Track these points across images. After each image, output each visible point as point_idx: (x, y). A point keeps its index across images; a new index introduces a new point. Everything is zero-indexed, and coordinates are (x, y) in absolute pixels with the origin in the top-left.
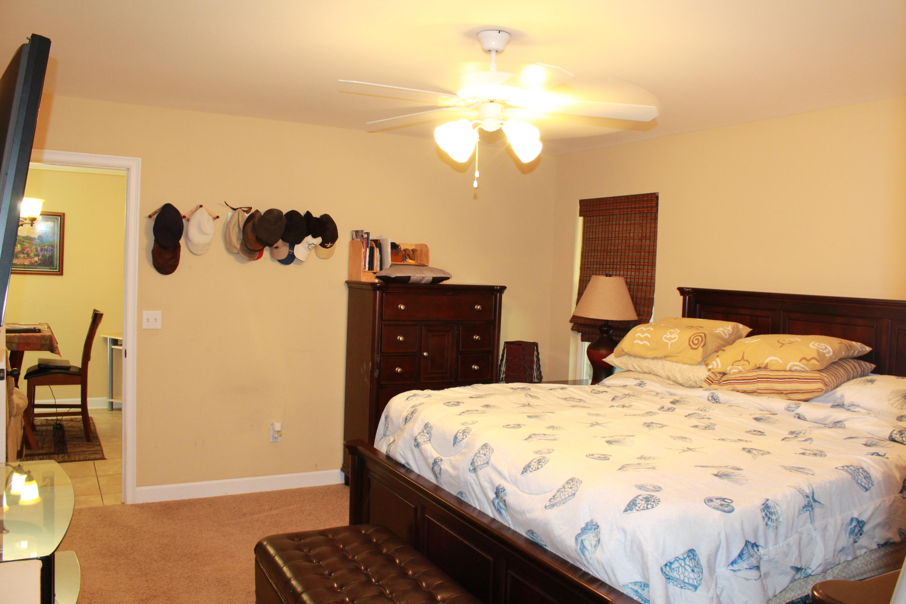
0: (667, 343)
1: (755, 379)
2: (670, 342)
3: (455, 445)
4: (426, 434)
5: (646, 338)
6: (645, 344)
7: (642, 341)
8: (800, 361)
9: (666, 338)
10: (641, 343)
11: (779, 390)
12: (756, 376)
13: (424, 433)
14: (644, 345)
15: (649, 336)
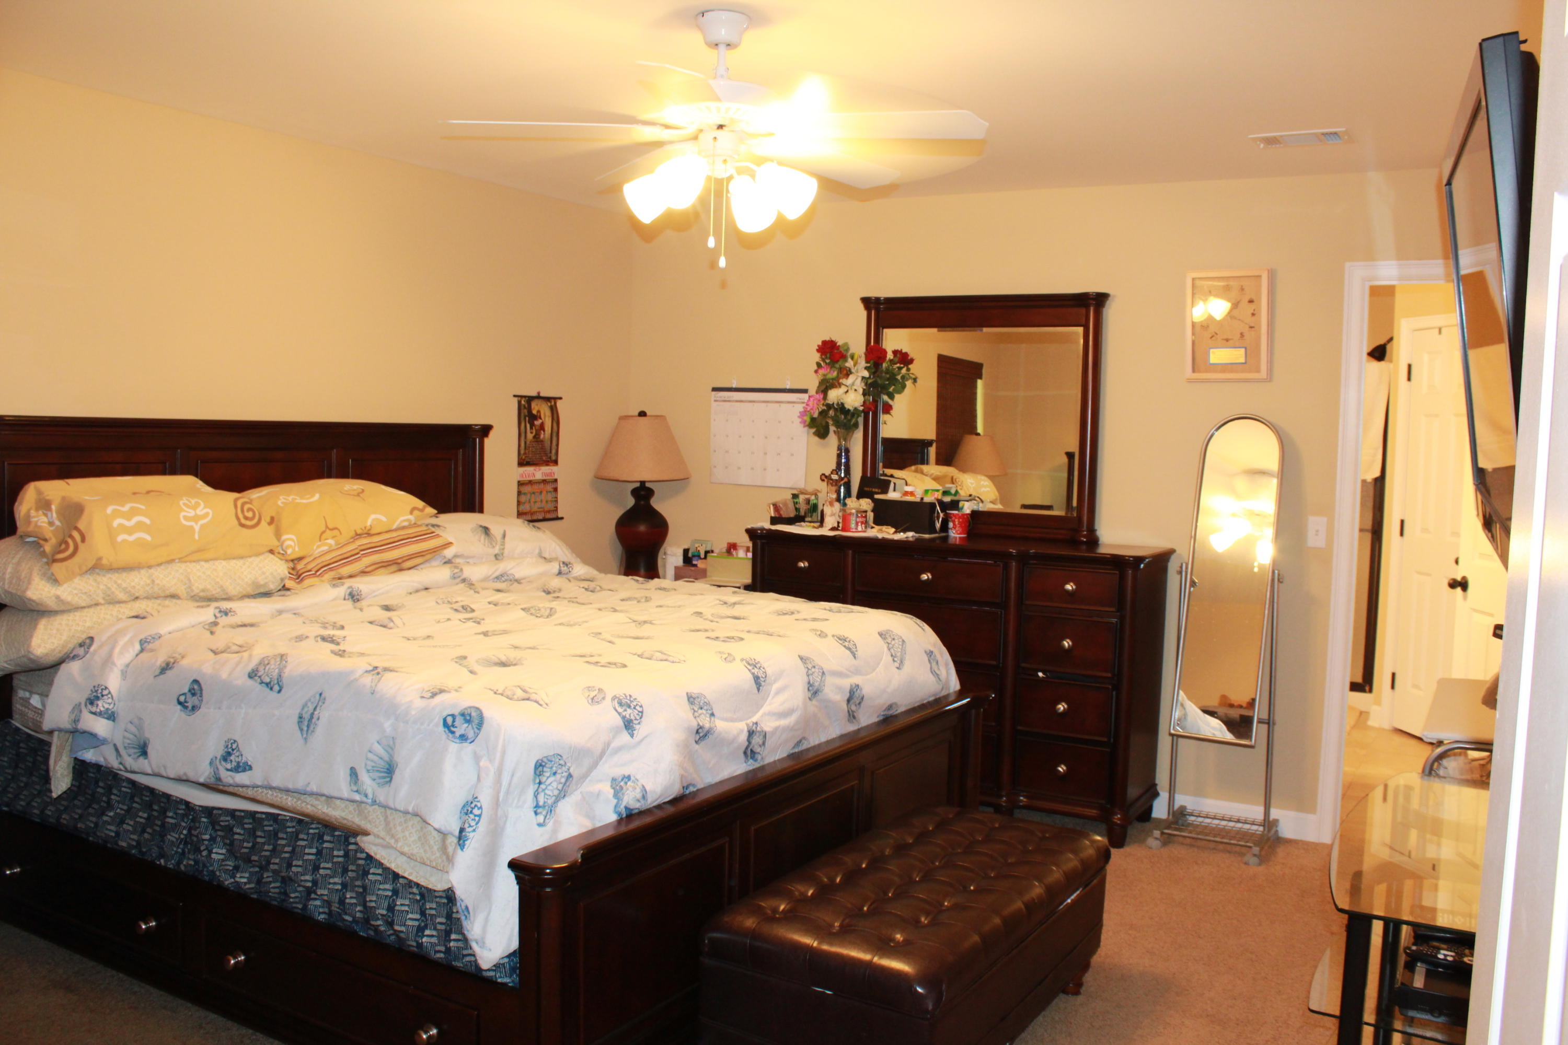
0: (192, 527)
1: (358, 554)
2: (196, 523)
3: (761, 688)
4: (700, 711)
5: (140, 526)
6: (139, 539)
7: (130, 534)
8: (411, 513)
9: (186, 518)
10: (131, 538)
11: (390, 561)
12: (356, 549)
13: (697, 712)
14: (140, 543)
15: (148, 521)
